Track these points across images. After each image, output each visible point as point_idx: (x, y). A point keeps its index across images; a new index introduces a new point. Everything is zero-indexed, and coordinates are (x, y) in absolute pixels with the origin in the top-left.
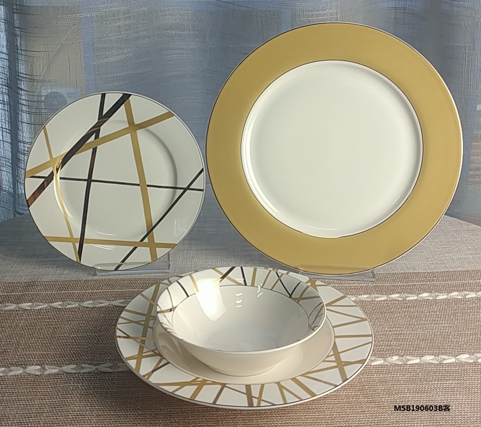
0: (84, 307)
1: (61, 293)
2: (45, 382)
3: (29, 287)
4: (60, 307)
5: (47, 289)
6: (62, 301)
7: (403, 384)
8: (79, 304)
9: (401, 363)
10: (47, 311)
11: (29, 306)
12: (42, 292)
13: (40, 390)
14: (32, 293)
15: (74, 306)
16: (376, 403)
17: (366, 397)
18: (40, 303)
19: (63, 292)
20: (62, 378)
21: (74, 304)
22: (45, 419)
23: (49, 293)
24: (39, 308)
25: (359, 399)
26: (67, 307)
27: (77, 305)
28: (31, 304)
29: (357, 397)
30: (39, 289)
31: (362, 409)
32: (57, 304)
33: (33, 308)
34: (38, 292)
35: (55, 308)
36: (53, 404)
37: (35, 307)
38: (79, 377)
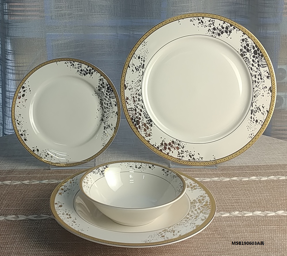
0: (43, 184)
1: (29, 176)
2: (17, 225)
3: (10, 173)
4: (28, 184)
5: (21, 174)
6: (30, 180)
7: (242, 228)
8: (39, 182)
9: (240, 216)
10: (20, 185)
11: (9, 183)
12: (18, 175)
13: (14, 229)
14: (11, 176)
15: (37, 183)
16: (226, 238)
17: (219, 234)
18: (16, 181)
19: (30, 175)
20: (28, 223)
21: (37, 182)
22: (17, 246)
23: (22, 176)
24: (15, 184)
25: (215, 236)
26: (32, 183)
27: (38, 182)
28: (10, 181)
29: (213, 234)
30: (16, 174)
31: (217, 242)
32: (26, 182)
33: (12, 184)
34: (15, 175)
35: (25, 184)
36: (22, 237)
37: (13, 183)
38: (39, 222)
